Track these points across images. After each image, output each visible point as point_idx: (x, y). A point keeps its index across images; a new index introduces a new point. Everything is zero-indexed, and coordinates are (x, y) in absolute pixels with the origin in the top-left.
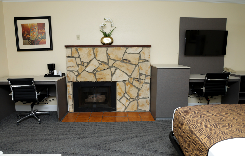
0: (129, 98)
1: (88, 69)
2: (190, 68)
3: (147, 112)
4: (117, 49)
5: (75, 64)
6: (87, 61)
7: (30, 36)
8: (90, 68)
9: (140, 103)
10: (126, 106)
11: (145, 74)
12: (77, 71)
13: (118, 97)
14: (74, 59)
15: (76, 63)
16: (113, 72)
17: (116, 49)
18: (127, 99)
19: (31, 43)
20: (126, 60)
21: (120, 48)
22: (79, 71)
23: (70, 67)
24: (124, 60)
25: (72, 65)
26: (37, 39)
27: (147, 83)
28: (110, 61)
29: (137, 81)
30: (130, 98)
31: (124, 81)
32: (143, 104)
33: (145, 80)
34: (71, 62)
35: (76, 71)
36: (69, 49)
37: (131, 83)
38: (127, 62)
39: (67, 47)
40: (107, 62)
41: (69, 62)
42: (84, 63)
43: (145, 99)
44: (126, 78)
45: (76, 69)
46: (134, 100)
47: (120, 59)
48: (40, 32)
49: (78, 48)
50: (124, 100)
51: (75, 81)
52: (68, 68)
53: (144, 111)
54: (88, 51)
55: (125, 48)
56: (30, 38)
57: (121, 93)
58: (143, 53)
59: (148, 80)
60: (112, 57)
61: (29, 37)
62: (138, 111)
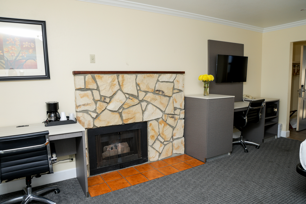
0: (162, 141)
1: (111, 107)
2: (234, 97)
3: (183, 155)
4: (149, 76)
5: (90, 101)
6: (109, 95)
7: (4, 54)
8: (114, 105)
9: (175, 146)
10: (160, 152)
11: (179, 107)
12: (95, 111)
13: (150, 141)
14: (89, 92)
15: (92, 98)
16: (144, 109)
17: (147, 76)
18: (161, 142)
19: (5, 66)
20: (159, 91)
21: (152, 74)
22: (97, 111)
23: (84, 105)
24: (157, 90)
25: (86, 103)
26: (18, 59)
27: (181, 119)
28: (140, 93)
29: (171, 117)
30: (165, 141)
31: (157, 120)
32: (178, 146)
33: (179, 115)
34: (84, 98)
35: (93, 112)
36: (81, 78)
37: (165, 120)
38: (161, 93)
39: (76, 73)
40: (137, 95)
41: (82, 97)
42: (105, 97)
43: (180, 139)
44: (159, 114)
45: (92, 108)
46: (168, 142)
47: (153, 90)
48: (24, 46)
49: (96, 75)
50: (157, 145)
51: (91, 127)
52: (80, 107)
53: (179, 155)
54: (111, 80)
55: (157, 75)
56: (3, 56)
57: (155, 135)
58: (178, 81)
59: (182, 114)
60: (143, 87)
61: (2, 54)
62: (174, 156)
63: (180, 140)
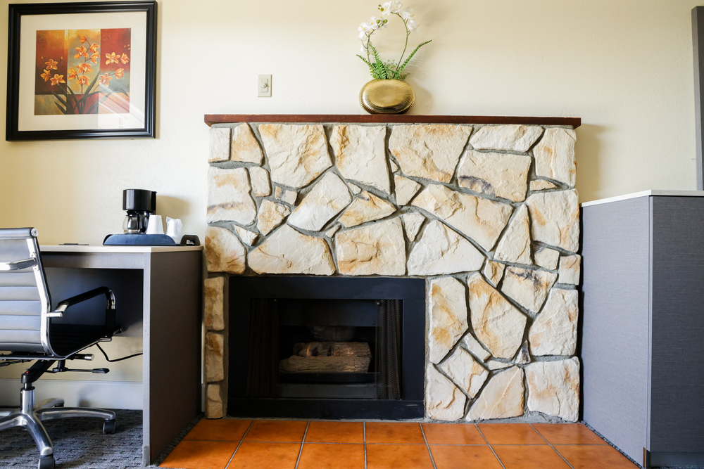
0: (482, 355)
1: (302, 217)
4: (434, 131)
5: (239, 194)
6: (297, 180)
7: (66, 80)
8: (308, 215)
9: (536, 381)
10: (472, 394)
11: (556, 243)
12: (252, 226)
13: (435, 350)
14: (241, 172)
15: (248, 189)
16: (411, 237)
17: (426, 129)
18: (475, 359)
19: (65, 108)
20: (473, 180)
21: (443, 126)
22: (260, 227)
23: (223, 206)
24: (464, 178)
25: (229, 201)
26: (91, 92)
27: (564, 286)
28: (399, 182)
29: (522, 275)
30: (490, 358)
31: (461, 277)
32: (551, 387)
33: (556, 270)
34: (226, 186)
35: (246, 227)
36: (224, 130)
37: (495, 283)
38: (478, 188)
39: (212, 120)
40: (384, 186)
41: (219, 185)
42: (284, 188)
43: (561, 362)
44: (470, 260)
45: (244, 215)
46: (506, 365)
47: (447, 174)
48: (107, 62)
49: (262, 127)
50: (461, 366)
51: (240, 269)
52: (214, 212)
53: (554, 421)
54: (304, 139)
55: (466, 128)
56: (65, 86)
57: (451, 329)
58: (548, 150)
59: (572, 270)
60: (410, 164)
61: (63, 82)
62: (528, 419)
63: (558, 365)
